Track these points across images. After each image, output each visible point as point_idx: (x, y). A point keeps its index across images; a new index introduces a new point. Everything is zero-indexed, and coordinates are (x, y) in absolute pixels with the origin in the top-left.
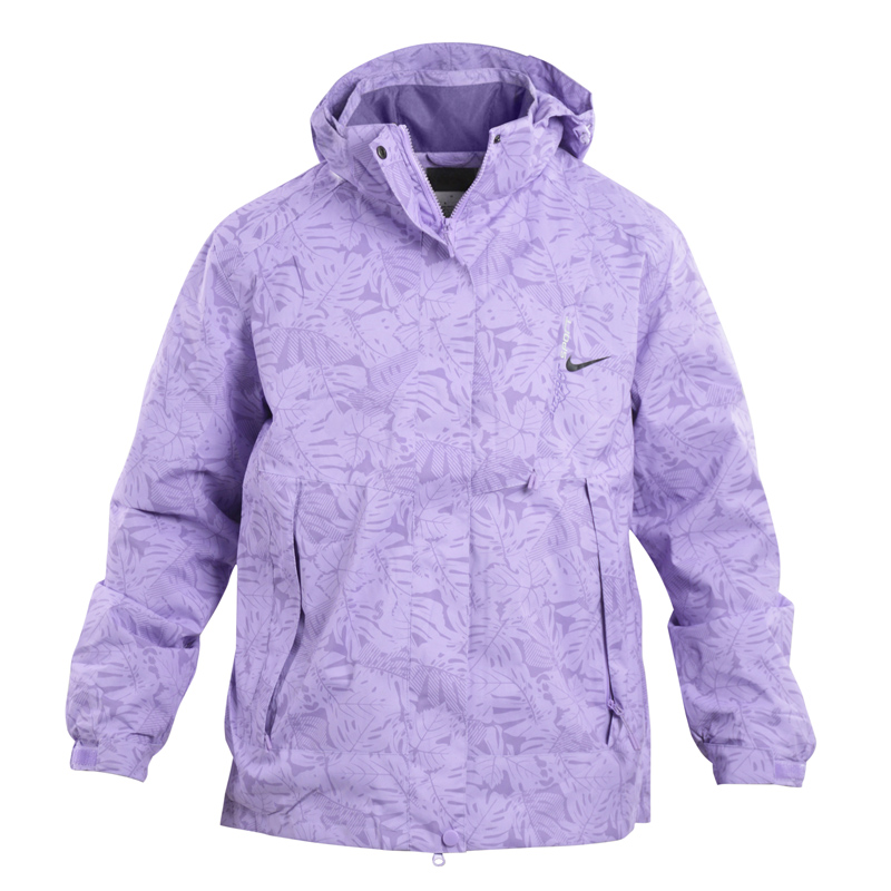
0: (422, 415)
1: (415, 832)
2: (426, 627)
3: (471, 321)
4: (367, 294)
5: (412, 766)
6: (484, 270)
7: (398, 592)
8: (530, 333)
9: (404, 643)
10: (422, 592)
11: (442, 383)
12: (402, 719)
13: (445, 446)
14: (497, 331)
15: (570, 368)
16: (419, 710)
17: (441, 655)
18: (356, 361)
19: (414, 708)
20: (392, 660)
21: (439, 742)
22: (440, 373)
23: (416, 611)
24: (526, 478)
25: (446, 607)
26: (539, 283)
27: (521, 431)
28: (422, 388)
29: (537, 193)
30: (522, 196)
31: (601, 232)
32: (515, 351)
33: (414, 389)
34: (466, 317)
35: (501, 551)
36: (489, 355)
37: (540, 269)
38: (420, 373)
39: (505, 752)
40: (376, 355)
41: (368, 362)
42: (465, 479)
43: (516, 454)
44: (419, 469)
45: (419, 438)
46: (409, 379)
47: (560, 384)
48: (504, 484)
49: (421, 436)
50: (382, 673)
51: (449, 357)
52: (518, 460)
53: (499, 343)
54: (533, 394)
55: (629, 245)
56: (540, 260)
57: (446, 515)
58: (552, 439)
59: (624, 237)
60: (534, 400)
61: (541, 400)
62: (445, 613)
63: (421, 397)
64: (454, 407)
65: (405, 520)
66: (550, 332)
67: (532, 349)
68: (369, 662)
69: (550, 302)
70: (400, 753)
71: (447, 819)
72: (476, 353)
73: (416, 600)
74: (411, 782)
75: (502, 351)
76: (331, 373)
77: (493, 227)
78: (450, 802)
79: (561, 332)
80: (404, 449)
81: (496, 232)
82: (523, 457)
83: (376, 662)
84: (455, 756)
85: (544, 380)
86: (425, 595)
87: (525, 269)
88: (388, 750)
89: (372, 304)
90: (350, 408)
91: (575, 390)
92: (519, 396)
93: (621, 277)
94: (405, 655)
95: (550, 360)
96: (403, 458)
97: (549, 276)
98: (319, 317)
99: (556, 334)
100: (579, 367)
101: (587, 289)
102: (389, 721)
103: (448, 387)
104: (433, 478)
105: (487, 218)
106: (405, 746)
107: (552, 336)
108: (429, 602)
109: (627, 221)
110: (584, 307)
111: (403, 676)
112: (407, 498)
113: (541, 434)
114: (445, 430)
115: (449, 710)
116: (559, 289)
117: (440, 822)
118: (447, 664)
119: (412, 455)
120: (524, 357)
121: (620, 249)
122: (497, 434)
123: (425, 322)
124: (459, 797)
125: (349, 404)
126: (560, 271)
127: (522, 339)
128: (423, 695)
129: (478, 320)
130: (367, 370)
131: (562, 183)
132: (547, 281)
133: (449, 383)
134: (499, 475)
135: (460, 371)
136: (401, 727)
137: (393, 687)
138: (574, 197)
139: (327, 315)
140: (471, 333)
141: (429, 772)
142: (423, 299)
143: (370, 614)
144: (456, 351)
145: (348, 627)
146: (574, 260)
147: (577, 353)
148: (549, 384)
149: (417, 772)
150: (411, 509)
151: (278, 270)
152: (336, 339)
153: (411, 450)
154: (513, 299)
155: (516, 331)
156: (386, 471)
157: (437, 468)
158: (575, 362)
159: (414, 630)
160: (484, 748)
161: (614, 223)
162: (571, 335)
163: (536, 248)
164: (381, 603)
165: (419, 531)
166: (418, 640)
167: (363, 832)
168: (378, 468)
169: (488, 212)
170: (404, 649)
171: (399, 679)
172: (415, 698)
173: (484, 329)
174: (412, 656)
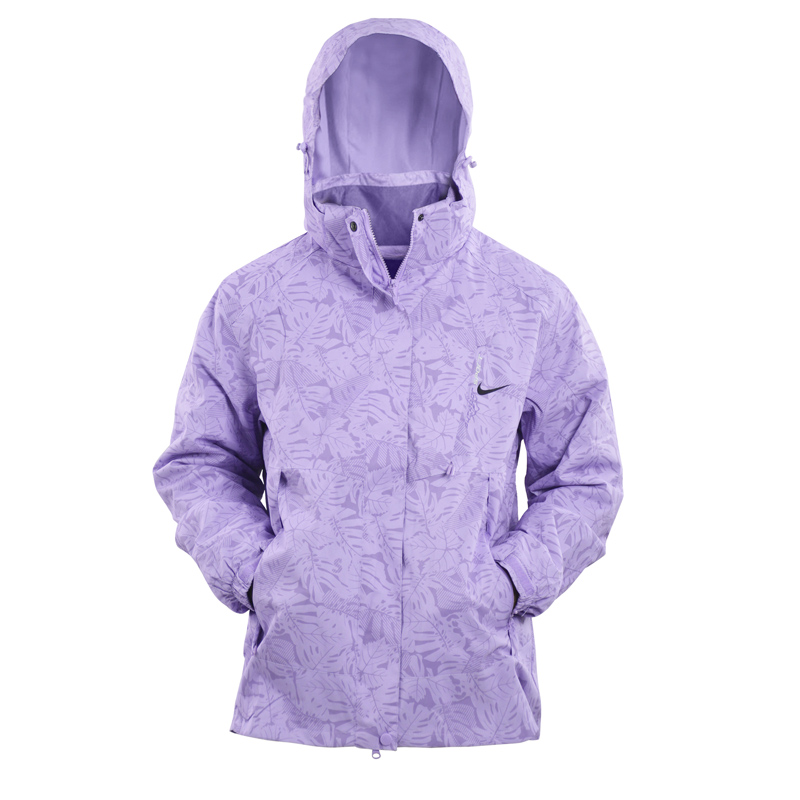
1: (358, 734)
2: (372, 580)
3: (409, 355)
4: (332, 334)
5: (358, 683)
6: (419, 318)
7: (352, 552)
8: (452, 365)
9: (356, 592)
10: (369, 554)
11: (385, 399)
12: (353, 649)
13: (388, 444)
14: (427, 363)
15: (481, 392)
16: (365, 642)
17: (383, 602)
18: (323, 383)
19: (361, 640)
21: (379, 667)
23: (365, 568)
24: (445, 468)
25: (386, 565)
26: (460, 329)
27: (443, 434)
28: (371, 402)
29: (461, 262)
30: (450, 263)
31: (506, 293)
32: (440, 377)
33: (365, 402)
34: (405, 351)
35: (424, 523)
36: (421, 380)
37: (461, 318)
38: (370, 392)
39: (426, 674)
40: (337, 378)
41: (331, 383)
42: (402, 469)
43: (438, 451)
44: (368, 461)
45: (368, 438)
46: (362, 396)
47: (472, 404)
48: (429, 473)
49: (370, 436)
51: (392, 380)
52: (439, 455)
53: (429, 372)
54: (452, 408)
55: (527, 304)
57: (388, 496)
58: (466, 441)
59: (524, 297)
61: (458, 412)
62: (386, 570)
63: (371, 408)
64: (395, 416)
65: (357, 499)
66: (466, 364)
69: (468, 343)
71: (384, 725)
72: (412, 379)
73: (366, 560)
74: (358, 697)
75: (430, 377)
76: (304, 392)
77: (426, 285)
79: (474, 364)
80: (358, 445)
81: (429, 289)
82: (444, 453)
84: (390, 677)
85: (461, 398)
86: (372, 556)
87: (450, 318)
88: (341, 672)
89: (336, 342)
90: (318, 417)
91: (483, 409)
92: (442, 409)
93: (520, 329)
94: (356, 601)
95: (466, 385)
96: (357, 452)
98: (296, 350)
99: (471, 366)
101: (495, 335)
102: (344, 650)
103: (391, 401)
104: (379, 468)
106: (354, 668)
107: (468, 367)
108: (374, 562)
109: (526, 285)
110: (492, 348)
112: (359, 482)
113: (458, 438)
114: (389, 432)
115: (387, 643)
116: (475, 333)
117: (378, 728)
118: (387, 608)
119: (363, 450)
120: (446, 382)
121: (520, 307)
123: (374, 354)
124: (394, 709)
125: (318, 414)
126: (475, 320)
127: (446, 369)
128: (368, 631)
129: (413, 354)
131: (479, 255)
132: (466, 327)
133: (392, 398)
135: (399, 391)
136: (352, 654)
137: (347, 624)
138: (489, 266)
139: (302, 349)
140: (408, 364)
141: (371, 689)
142: (373, 338)
143: (330, 568)
144: (397, 376)
145: (312, 576)
146: (487, 313)
147: (485, 382)
148: (464, 402)
149: (362, 689)
150: (361, 491)
151: (268, 318)
152: (309, 367)
153: (363, 447)
154: (440, 340)
155: (441, 363)
156: (342, 460)
157: (381, 461)
158: (483, 388)
159: (365, 583)
160: (410, 672)
161: (517, 287)
162: (482, 368)
163: (459, 303)
164: (340, 560)
165: (367, 508)
166: (366, 589)
167: (320, 735)
168: (336, 457)
169: (424, 274)
170: (356, 597)
173: (418, 361)
174: (362, 602)
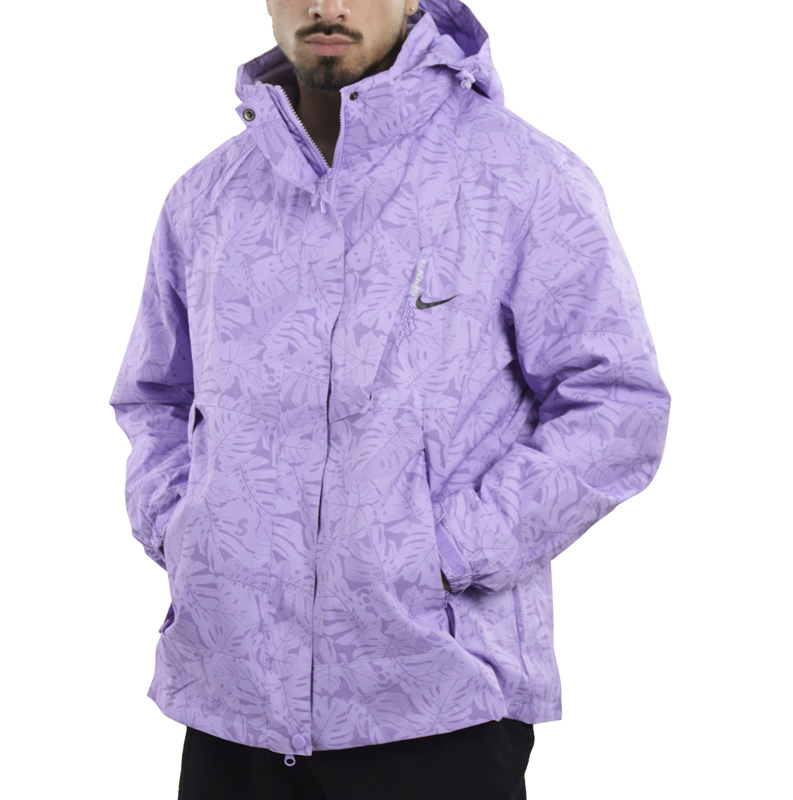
0: (291, 349)
20: (254, 575)
22: (312, 312)
50: (244, 587)
56: (407, 204)
60: (378, 334)
67: (386, 287)
68: (232, 575)
70: (258, 660)
78: (297, 710)
83: (239, 576)
97: (411, 219)
100: (429, 306)
105: (369, 165)
111: (263, 590)
122: (344, 365)
130: (253, 309)
134: (344, 404)
171: (259, 593)
172: (274, 611)
